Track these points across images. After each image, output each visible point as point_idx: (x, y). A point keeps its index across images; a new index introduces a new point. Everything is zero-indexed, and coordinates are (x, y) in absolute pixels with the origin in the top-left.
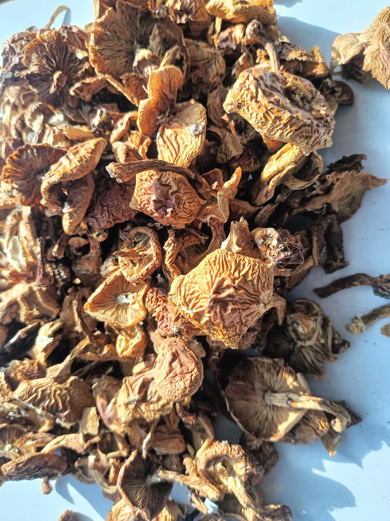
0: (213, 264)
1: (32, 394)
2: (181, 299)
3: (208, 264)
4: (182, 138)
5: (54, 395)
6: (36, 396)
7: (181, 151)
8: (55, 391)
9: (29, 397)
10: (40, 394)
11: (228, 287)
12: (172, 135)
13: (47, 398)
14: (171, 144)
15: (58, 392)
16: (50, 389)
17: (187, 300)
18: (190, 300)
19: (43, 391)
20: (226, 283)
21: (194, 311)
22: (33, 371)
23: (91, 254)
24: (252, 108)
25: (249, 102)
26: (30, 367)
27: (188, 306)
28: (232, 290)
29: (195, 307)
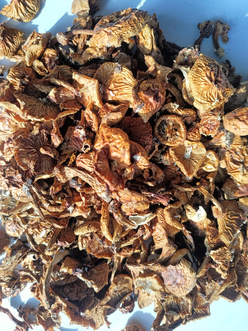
0: (196, 79)
1: (228, 233)
2: (208, 104)
3: (195, 82)
4: (119, 80)
5: (231, 220)
6: (230, 230)
7: (126, 82)
8: (228, 218)
9: (230, 235)
10: (229, 228)
11: (210, 74)
12: (114, 85)
13: (232, 224)
14: (120, 86)
15: (229, 216)
16: (227, 221)
17: (210, 101)
18: (210, 99)
19: (227, 226)
20: (208, 74)
21: (216, 99)
22: (213, 231)
23: (154, 170)
24: (125, 31)
25: (121, 31)
26: (211, 232)
27: (213, 101)
28: (212, 73)
29: (214, 97)
